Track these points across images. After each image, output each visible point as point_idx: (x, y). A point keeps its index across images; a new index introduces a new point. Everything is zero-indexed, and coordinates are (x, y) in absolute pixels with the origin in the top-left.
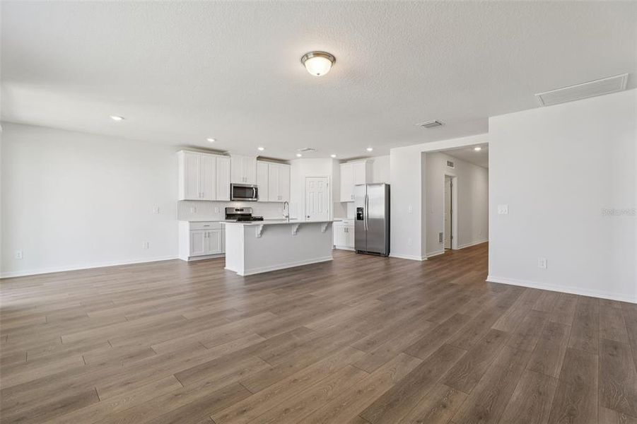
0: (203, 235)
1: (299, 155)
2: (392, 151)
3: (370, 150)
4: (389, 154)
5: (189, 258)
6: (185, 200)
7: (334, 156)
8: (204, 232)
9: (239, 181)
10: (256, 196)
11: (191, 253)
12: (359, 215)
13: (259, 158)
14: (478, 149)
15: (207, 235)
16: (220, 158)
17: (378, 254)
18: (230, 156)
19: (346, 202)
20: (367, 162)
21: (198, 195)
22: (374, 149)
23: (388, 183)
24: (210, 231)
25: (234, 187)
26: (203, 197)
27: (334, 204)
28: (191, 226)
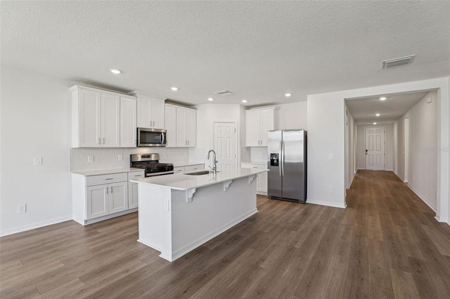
0: (105, 191)
1: (211, 99)
2: (309, 97)
3: (288, 95)
4: (306, 100)
5: (86, 221)
6: (80, 148)
7: (245, 101)
8: (106, 186)
9: (146, 125)
10: (165, 142)
11: (88, 214)
12: (272, 161)
13: (167, 101)
14: (383, 99)
15: (110, 190)
16: (124, 97)
17: (295, 201)
18: (137, 97)
19: (250, 147)
20: (275, 109)
21: (97, 142)
22: (292, 94)
23: (305, 130)
24: (113, 185)
25: (141, 132)
26: (104, 143)
27: (242, 148)
28: (88, 182)
